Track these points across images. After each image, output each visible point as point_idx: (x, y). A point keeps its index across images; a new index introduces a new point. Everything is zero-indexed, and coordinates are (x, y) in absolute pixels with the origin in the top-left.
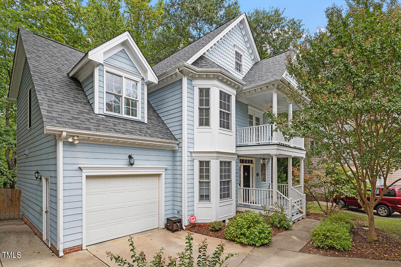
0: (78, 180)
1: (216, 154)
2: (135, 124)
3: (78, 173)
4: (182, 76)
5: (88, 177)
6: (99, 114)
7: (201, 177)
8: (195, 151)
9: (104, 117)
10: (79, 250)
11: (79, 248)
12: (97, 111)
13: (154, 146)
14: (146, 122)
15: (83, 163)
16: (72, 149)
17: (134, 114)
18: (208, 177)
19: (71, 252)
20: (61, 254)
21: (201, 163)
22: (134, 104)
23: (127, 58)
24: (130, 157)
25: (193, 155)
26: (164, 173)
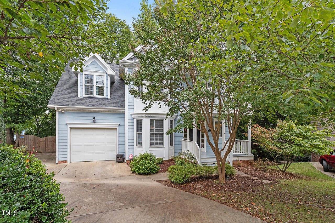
0: (66, 129)
1: (145, 115)
2: (101, 100)
3: (66, 126)
4: (124, 68)
5: (71, 128)
6: (80, 97)
7: (138, 130)
8: (134, 113)
9: (82, 98)
10: (66, 163)
11: (66, 162)
12: (79, 96)
13: (109, 111)
14: (109, 97)
15: (68, 121)
16: (63, 115)
17: (102, 94)
18: (141, 130)
19: (62, 163)
20: (57, 162)
21: (138, 121)
22: (102, 88)
23: (97, 64)
24: (94, 118)
25: (133, 116)
26: (118, 128)
